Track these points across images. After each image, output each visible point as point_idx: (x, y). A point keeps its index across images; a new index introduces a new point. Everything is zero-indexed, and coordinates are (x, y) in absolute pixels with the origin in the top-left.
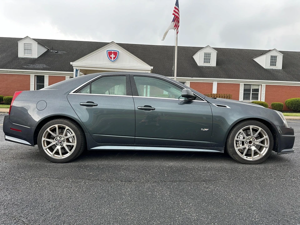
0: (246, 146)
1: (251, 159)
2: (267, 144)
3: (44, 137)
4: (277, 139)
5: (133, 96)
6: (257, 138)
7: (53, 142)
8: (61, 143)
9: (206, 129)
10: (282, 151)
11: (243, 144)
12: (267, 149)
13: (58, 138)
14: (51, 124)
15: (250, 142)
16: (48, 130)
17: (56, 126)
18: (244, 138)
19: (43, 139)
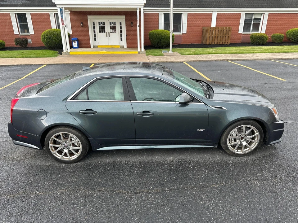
0: (238, 142)
1: (241, 152)
2: (257, 140)
3: (51, 143)
4: (267, 135)
5: (131, 101)
6: (249, 135)
7: (60, 147)
8: (67, 147)
9: (202, 130)
10: (270, 144)
11: (235, 140)
12: (257, 144)
13: (64, 143)
14: (55, 133)
15: (242, 138)
16: (53, 137)
17: (60, 133)
18: (236, 136)
19: (50, 145)
